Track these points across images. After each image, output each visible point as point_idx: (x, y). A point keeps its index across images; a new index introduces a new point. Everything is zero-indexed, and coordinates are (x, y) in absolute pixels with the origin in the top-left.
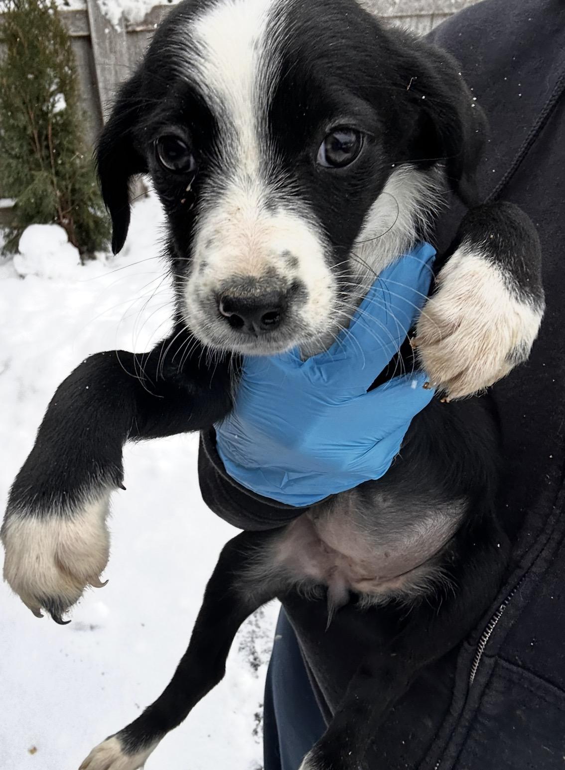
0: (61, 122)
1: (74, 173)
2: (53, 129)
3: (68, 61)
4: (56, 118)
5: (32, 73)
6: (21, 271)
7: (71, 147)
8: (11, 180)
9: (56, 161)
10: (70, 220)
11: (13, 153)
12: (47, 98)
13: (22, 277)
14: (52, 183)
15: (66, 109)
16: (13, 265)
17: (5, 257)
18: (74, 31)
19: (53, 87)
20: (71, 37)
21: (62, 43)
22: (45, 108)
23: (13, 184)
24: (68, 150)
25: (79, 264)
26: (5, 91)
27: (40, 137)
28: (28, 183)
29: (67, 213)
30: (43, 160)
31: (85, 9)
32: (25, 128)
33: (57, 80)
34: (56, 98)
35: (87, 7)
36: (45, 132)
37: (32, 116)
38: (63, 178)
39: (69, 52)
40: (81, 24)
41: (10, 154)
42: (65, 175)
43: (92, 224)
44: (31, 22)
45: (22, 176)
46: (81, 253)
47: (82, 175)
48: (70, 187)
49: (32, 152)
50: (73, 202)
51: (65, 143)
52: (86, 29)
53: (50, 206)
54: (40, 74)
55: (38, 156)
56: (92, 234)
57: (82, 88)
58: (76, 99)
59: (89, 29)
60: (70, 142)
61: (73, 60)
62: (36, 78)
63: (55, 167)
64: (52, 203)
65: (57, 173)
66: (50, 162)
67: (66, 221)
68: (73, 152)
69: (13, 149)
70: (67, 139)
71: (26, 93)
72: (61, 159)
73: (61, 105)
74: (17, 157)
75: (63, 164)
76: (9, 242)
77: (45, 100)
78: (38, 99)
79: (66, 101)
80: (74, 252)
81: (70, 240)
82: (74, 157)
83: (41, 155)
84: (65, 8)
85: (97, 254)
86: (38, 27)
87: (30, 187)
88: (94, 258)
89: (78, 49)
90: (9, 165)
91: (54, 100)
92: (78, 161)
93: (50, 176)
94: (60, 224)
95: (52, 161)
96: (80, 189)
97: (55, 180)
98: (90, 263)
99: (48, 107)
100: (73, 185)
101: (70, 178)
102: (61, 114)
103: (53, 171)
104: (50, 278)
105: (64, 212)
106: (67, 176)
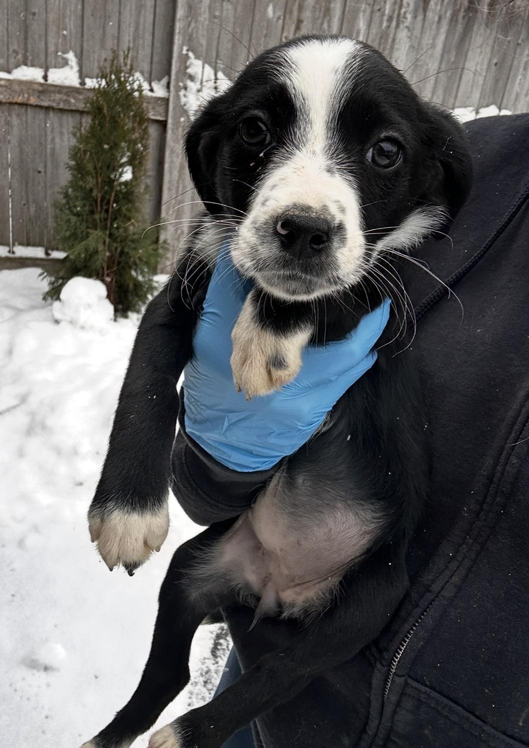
0: (124, 190)
1: (127, 237)
2: (116, 195)
3: (142, 138)
4: (120, 187)
5: (108, 144)
6: (58, 315)
7: (128, 214)
8: (68, 234)
9: (112, 225)
10: (112, 280)
11: (75, 211)
12: (116, 168)
13: (57, 322)
14: (104, 243)
15: (131, 180)
16: (51, 310)
17: (46, 302)
18: (153, 115)
19: (124, 160)
20: (149, 120)
21: (141, 123)
22: (112, 176)
23: (69, 237)
24: (125, 215)
25: (111, 319)
26: (81, 155)
27: (102, 201)
28: (83, 239)
29: (111, 272)
30: (101, 221)
31: (167, 97)
32: (91, 190)
33: (129, 154)
34: (125, 170)
35: (169, 95)
36: (108, 197)
37: (100, 180)
38: (115, 240)
39: (145, 131)
40: (161, 109)
41: (72, 211)
42: (117, 238)
43: (131, 286)
44: (117, 100)
45: (79, 232)
46: (116, 310)
47: (133, 241)
48: (119, 250)
49: (92, 212)
50: (119, 263)
51: (124, 209)
52: (164, 114)
53: (97, 263)
54: (115, 146)
55: (97, 217)
56: (130, 295)
57: (150, 164)
58: (142, 173)
59: (167, 116)
60: (129, 210)
61: (147, 139)
62: (111, 148)
63: (110, 229)
64: (100, 261)
65: (111, 235)
66: (106, 224)
67: (108, 279)
68: (129, 219)
69: (75, 206)
70: (126, 207)
71: (98, 160)
72: (117, 223)
73: (127, 175)
74: (78, 215)
75: (118, 228)
76: (53, 289)
77: (114, 169)
78: (108, 167)
79: (133, 173)
80: (110, 308)
81: (108, 297)
82: (129, 223)
83: (100, 218)
84: (150, 94)
85: (130, 314)
86: (122, 106)
87: (84, 243)
88: (126, 317)
89: (153, 131)
90: (69, 221)
91: (123, 171)
92: (131, 228)
93: (103, 236)
94: (103, 281)
95: (109, 225)
96: (128, 253)
97: (108, 240)
98: (122, 321)
99: (115, 176)
100: (123, 248)
101: (121, 241)
102: (126, 183)
103: (108, 232)
104: (83, 328)
105: (109, 271)
106: (119, 239)
